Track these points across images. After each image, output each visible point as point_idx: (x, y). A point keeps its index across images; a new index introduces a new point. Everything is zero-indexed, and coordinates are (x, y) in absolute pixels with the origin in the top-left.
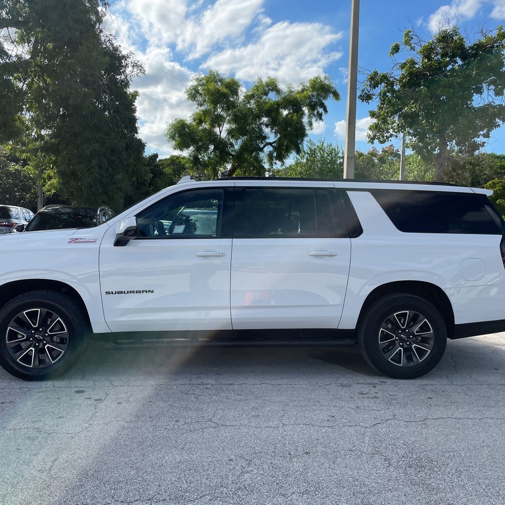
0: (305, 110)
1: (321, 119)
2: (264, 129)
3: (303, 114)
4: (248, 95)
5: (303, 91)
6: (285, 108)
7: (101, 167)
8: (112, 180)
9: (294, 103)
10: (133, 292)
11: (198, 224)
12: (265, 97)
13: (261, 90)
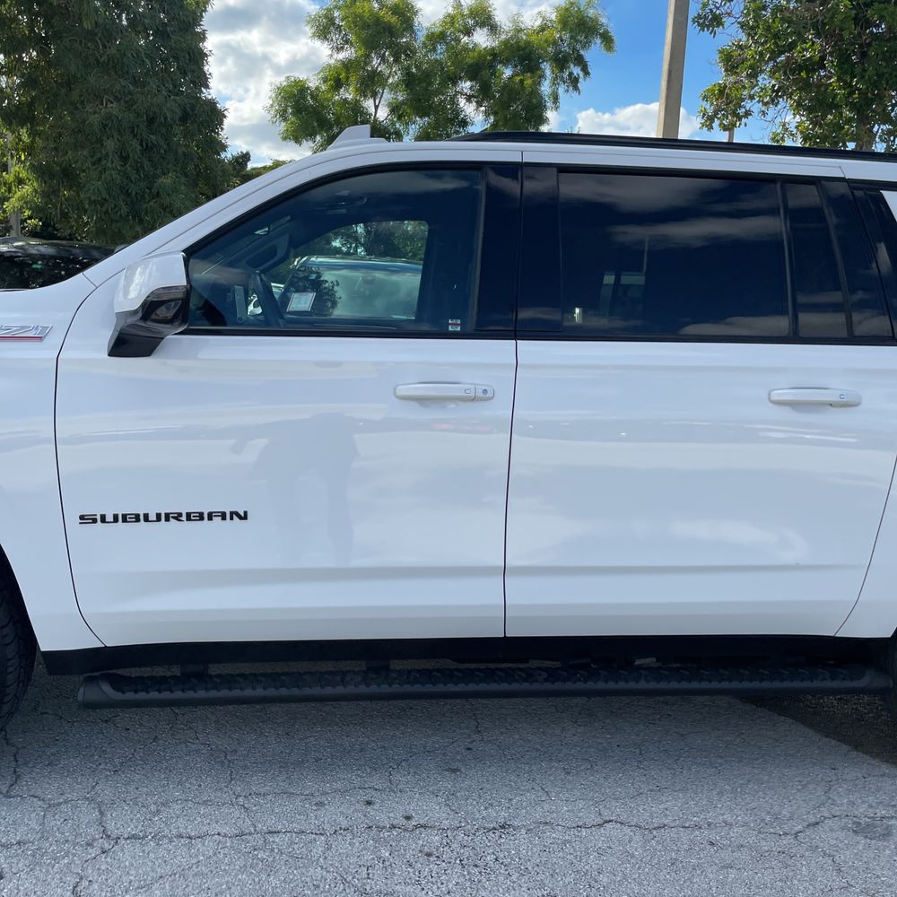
0: (547, 68)
1: (576, 88)
2: (462, 105)
3: (542, 76)
4: (432, 33)
5: (543, 29)
6: (506, 62)
7: (124, 159)
8: (150, 189)
9: (523, 54)
10: (178, 517)
11: (340, 292)
12: (465, 39)
13: (459, 24)
